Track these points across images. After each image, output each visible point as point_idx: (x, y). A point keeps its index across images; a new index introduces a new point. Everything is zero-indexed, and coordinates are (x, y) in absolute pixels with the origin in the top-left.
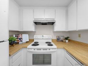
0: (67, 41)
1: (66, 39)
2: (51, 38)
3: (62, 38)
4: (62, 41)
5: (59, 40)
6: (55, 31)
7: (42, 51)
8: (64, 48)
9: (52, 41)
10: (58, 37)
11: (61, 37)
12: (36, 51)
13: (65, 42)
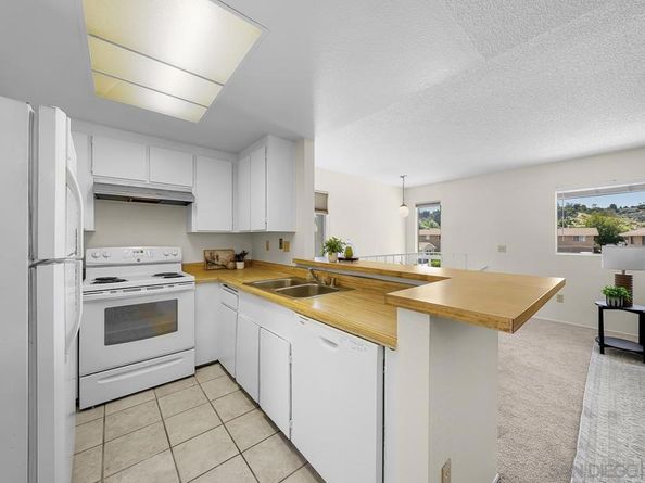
0: (240, 265)
1: (239, 258)
2: (179, 257)
3: (224, 257)
4: (224, 268)
5: (214, 264)
6: (194, 230)
7: (144, 291)
8: (219, 281)
9: (183, 270)
10: (208, 255)
11: (219, 253)
12: (120, 294)
13: (235, 268)
